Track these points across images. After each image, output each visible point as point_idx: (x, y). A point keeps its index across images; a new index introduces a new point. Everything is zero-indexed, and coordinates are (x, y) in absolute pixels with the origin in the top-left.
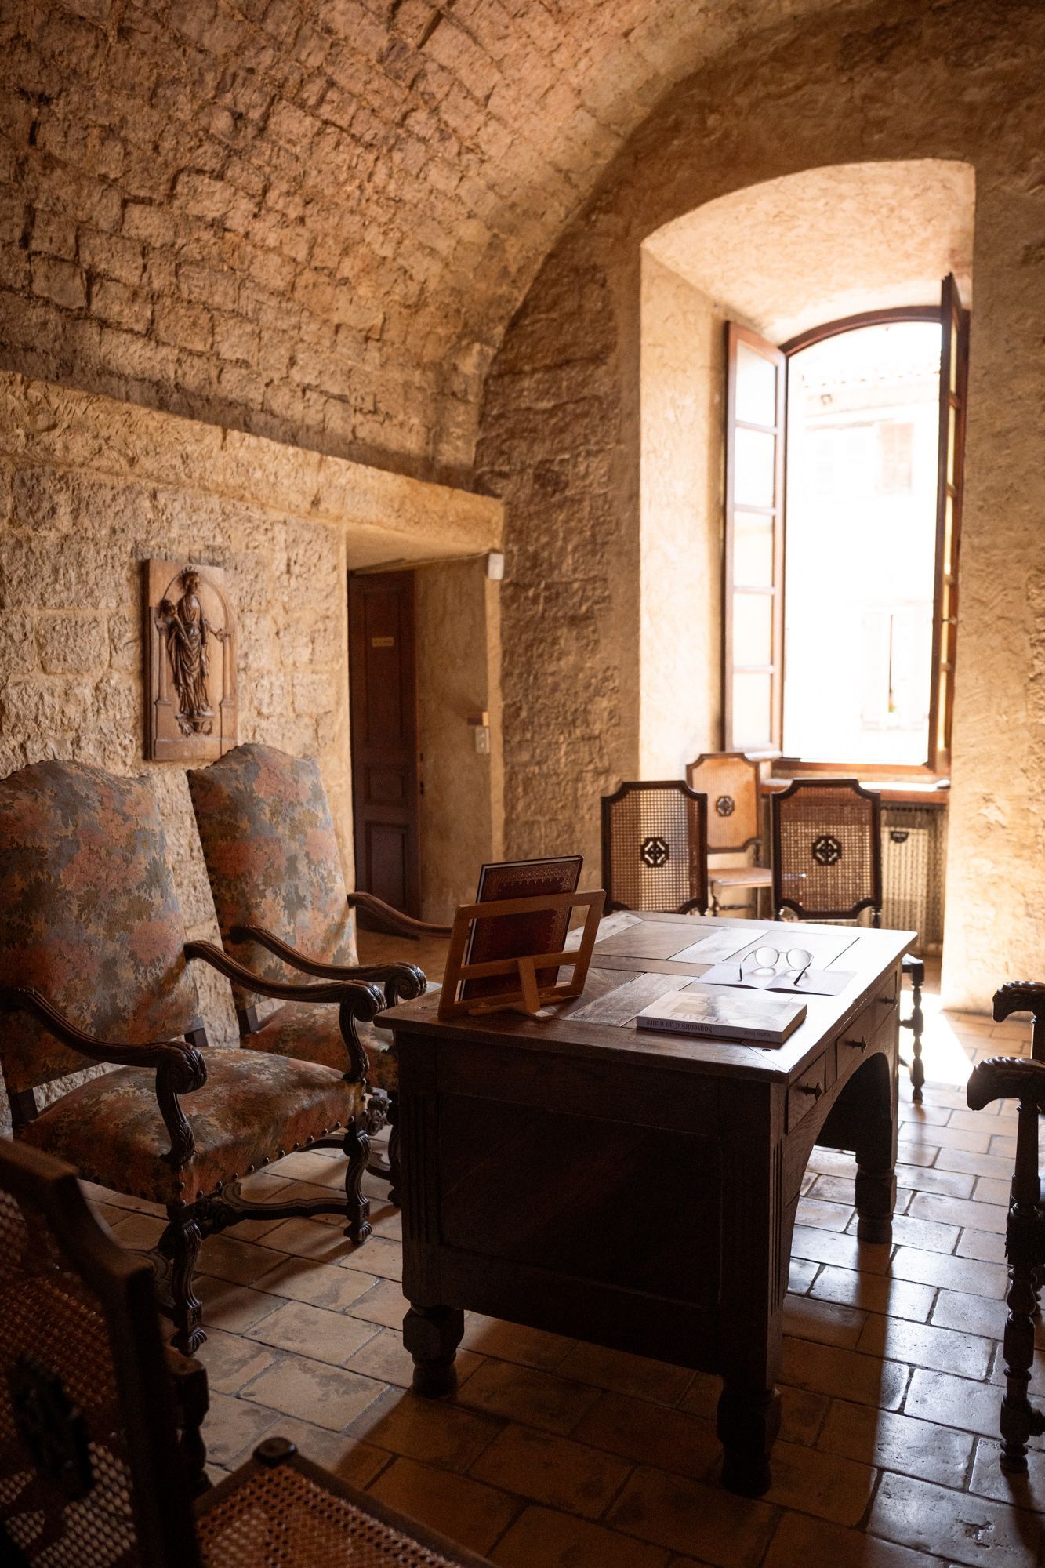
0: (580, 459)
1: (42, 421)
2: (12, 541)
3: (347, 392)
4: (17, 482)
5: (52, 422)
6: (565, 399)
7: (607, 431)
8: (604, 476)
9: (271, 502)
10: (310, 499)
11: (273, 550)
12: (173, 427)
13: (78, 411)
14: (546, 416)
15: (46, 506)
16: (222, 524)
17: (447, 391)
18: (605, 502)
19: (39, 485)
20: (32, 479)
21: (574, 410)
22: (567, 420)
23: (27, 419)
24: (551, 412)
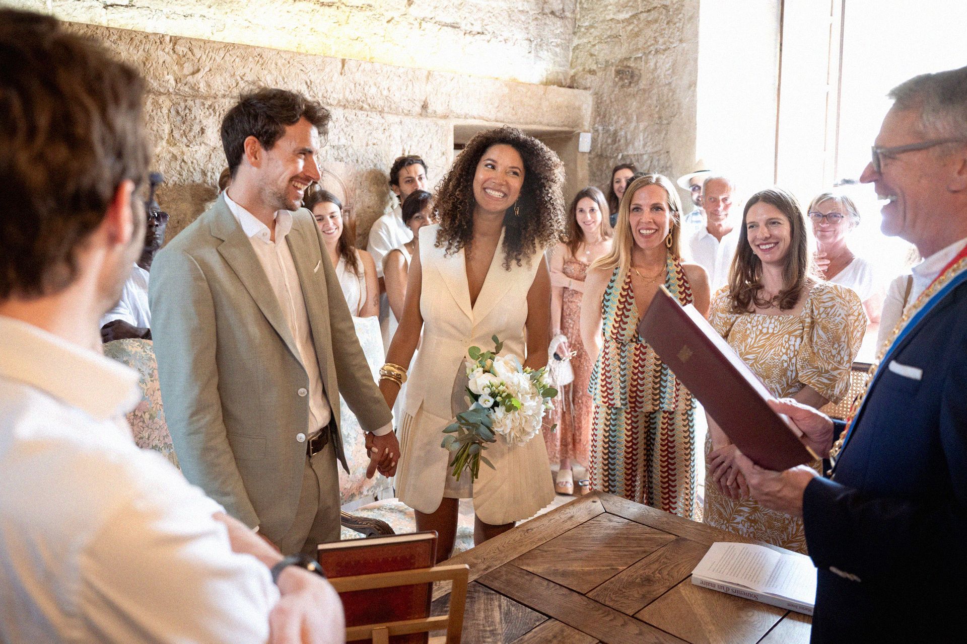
0: (650, 57)
1: (188, 68)
2: (168, 157)
3: (458, 20)
4: (173, 112)
5: (196, 68)
6: (640, 10)
7: (672, 33)
8: (669, 69)
9: (386, 109)
10: (420, 105)
11: (390, 145)
12: (298, 62)
13: (217, 58)
14: (625, 24)
15: (196, 128)
16: (345, 130)
17: (547, 11)
18: (670, 90)
19: (191, 113)
20: (185, 109)
21: (647, 17)
22: (641, 26)
23: (176, 68)
24: (628, 21)
